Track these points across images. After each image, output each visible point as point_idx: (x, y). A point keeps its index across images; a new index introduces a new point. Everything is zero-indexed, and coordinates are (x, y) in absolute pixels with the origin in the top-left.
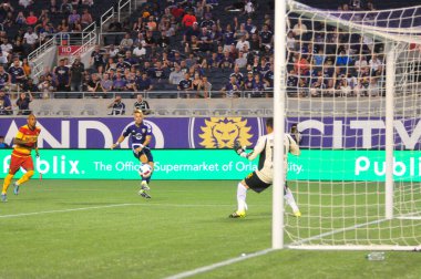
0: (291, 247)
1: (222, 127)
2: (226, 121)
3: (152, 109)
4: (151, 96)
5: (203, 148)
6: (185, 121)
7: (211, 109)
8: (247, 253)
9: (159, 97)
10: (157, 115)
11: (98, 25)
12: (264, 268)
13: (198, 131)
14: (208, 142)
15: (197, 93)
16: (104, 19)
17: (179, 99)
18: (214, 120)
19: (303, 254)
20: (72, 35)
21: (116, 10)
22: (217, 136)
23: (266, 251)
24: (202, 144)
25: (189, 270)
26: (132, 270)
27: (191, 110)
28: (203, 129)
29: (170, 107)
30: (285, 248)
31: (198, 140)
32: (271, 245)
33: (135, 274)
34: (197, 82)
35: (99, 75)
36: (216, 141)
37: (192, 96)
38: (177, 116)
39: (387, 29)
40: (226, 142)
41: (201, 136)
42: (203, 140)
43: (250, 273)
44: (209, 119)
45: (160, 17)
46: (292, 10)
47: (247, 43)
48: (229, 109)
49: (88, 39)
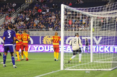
0: (65, 69)
2: (49, 37)
4: (30, 30)
5: (44, 44)
6: (39, 37)
7: (46, 34)
8: (54, 71)
9: (32, 31)
10: (31, 35)
11: (16, 12)
12: (58, 75)
13: (42, 40)
16: (17, 10)
17: (37, 31)
18: (46, 37)
19: (69, 71)
20: (9, 15)
21: (21, 8)
22: (47, 41)
23: (59, 70)
24: (43, 43)
25: (38, 75)
26: (23, 76)
27: (40, 34)
28: (43, 39)
29: (35, 33)
30: (64, 70)
31: (42, 42)
32: (60, 69)
33: (24, 76)
34: (42, 27)
35: (16, 25)
36: (47, 42)
37: (41, 30)
38: (37, 36)
39: (90, 13)
40: (49, 42)
41: (43, 41)
43: (54, 76)
44: (45, 37)
45: (32, 10)
46: (65, 8)
48: (50, 34)
49: (13, 16)
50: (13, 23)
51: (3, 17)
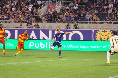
1: (103, 33)
2: (104, 32)
3: (79, 27)
4: (79, 23)
6: (91, 31)
7: (100, 27)
8: (111, 77)
9: (82, 23)
10: (81, 29)
13: (95, 35)
14: (98, 38)
15: (95, 22)
17: (89, 24)
18: (101, 31)
20: (53, 2)
22: (102, 36)
27: (93, 28)
28: (97, 34)
29: (85, 26)
31: (95, 38)
34: (95, 18)
36: (101, 38)
37: (93, 23)
38: (88, 29)
40: (104, 38)
41: (96, 36)
42: (96, 38)
44: (99, 31)
47: (112, 5)
48: (106, 27)
49: (58, 3)
50: (58, 12)
51: (45, 5)
